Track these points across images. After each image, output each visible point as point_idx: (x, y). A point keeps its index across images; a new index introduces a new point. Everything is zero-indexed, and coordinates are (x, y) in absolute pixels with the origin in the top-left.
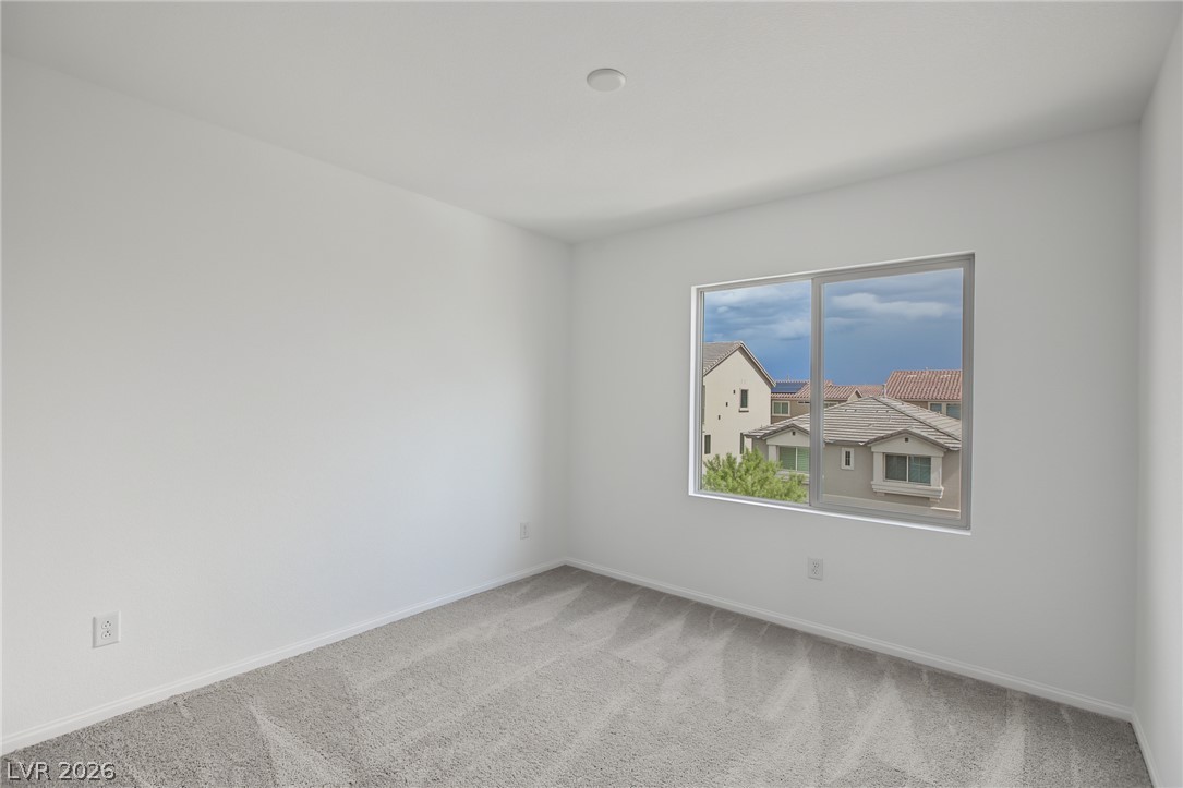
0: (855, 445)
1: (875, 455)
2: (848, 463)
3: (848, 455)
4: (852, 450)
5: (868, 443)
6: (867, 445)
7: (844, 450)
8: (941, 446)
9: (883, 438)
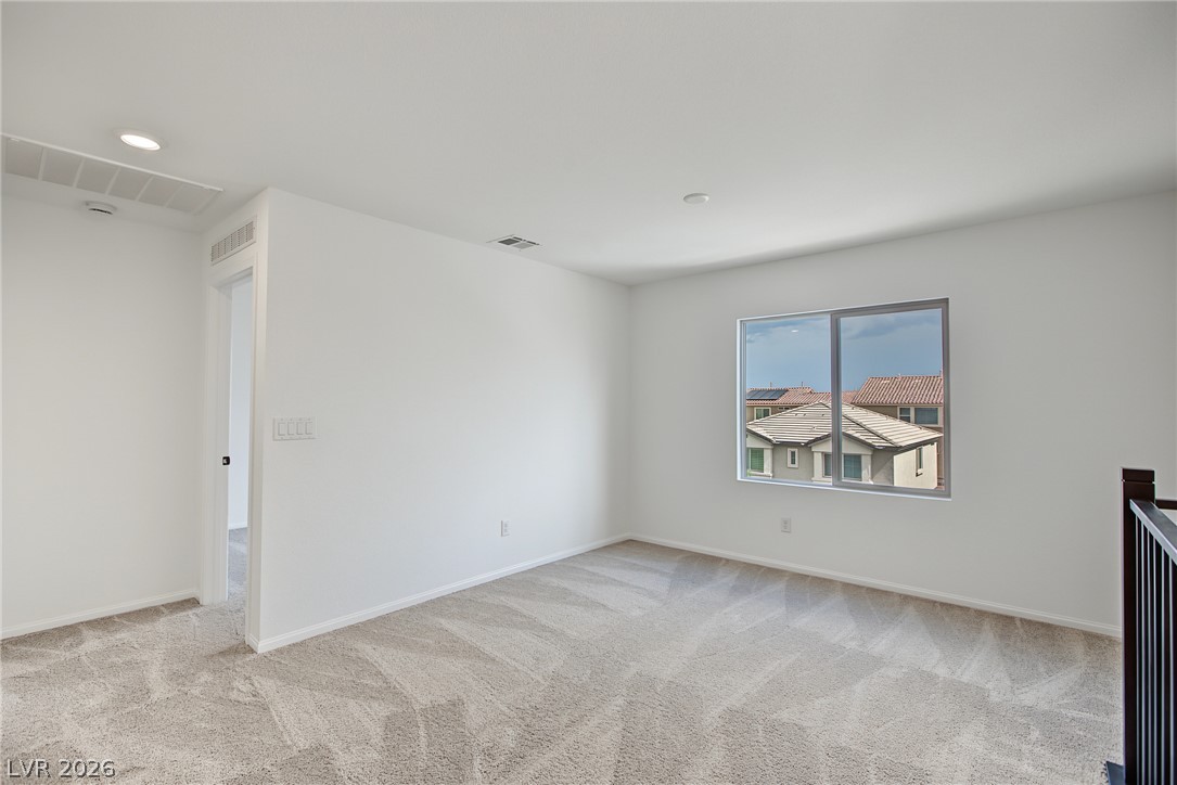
0: (796, 445)
1: (815, 454)
2: (793, 462)
3: (793, 454)
4: (796, 450)
5: (807, 444)
6: (808, 446)
7: (790, 450)
8: (870, 445)
9: (820, 439)
